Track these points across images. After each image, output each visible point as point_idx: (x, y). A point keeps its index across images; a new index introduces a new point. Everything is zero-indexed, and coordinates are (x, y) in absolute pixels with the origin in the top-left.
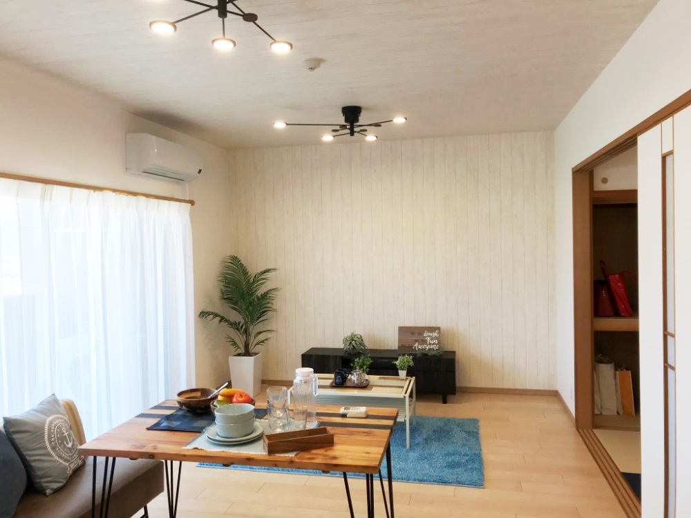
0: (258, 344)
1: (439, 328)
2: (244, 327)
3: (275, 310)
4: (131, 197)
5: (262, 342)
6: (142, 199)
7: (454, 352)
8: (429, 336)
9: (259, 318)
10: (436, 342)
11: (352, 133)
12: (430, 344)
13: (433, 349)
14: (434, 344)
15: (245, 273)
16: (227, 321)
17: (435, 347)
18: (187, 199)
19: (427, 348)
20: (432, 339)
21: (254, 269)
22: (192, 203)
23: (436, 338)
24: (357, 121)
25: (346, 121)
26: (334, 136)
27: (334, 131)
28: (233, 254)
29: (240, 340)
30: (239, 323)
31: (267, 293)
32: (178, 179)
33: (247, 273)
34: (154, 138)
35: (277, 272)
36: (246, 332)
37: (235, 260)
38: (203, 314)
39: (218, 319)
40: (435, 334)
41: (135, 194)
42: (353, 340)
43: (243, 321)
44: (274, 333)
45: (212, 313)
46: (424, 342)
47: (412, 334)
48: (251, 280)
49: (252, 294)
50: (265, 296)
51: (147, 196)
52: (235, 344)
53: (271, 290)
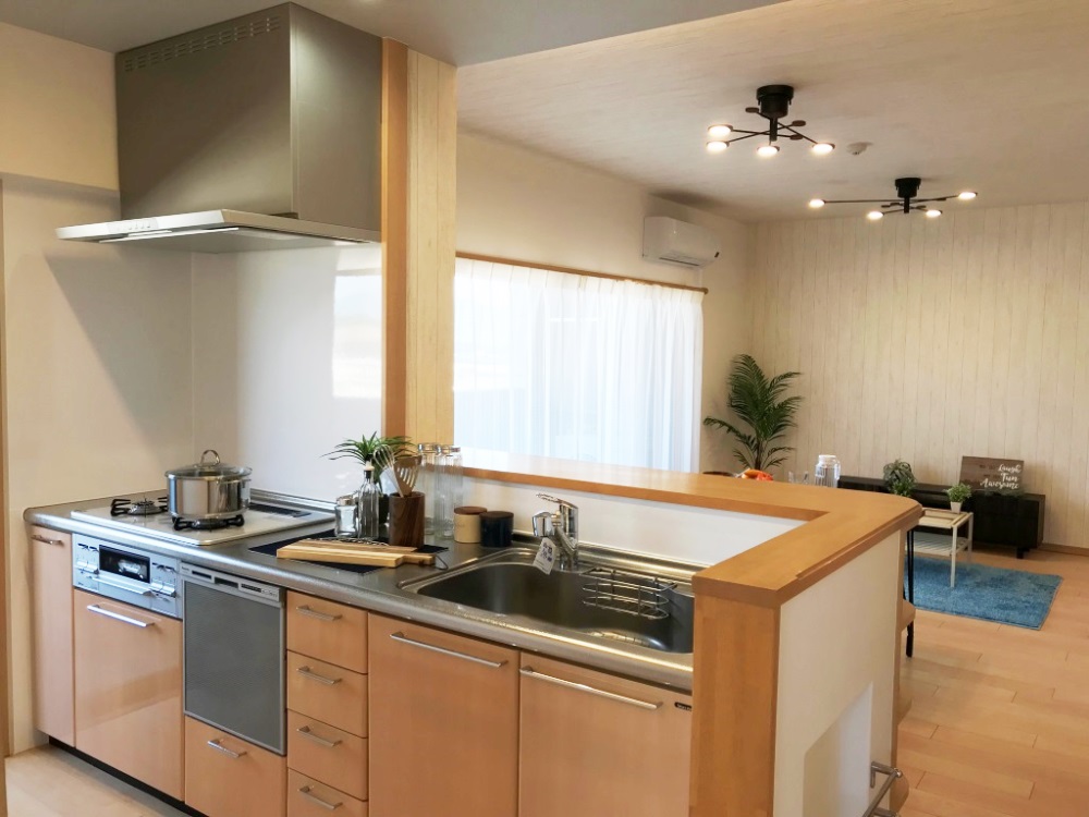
0: (771, 463)
1: (1021, 463)
2: (755, 442)
3: (796, 425)
4: (648, 286)
5: (777, 462)
6: (658, 287)
7: (1044, 496)
8: (1006, 472)
9: (774, 432)
10: (1016, 479)
11: (907, 210)
12: (1006, 481)
13: (1010, 489)
14: (1012, 482)
15: (760, 376)
16: (737, 432)
17: (1014, 486)
18: (700, 286)
19: (1001, 486)
20: (1010, 475)
21: (771, 371)
22: (705, 291)
23: (1015, 474)
24: (915, 194)
25: (900, 195)
26: (883, 213)
27: (883, 206)
28: (745, 353)
29: (750, 456)
30: (750, 437)
31: (786, 402)
32: (691, 264)
33: (763, 377)
34: (674, 221)
35: (802, 377)
36: (758, 448)
37: (748, 360)
38: (708, 421)
39: (726, 428)
40: (1015, 470)
41: (651, 282)
42: (897, 468)
43: (754, 435)
44: (792, 451)
45: (720, 422)
46: (998, 478)
47: (981, 466)
48: (768, 386)
49: (768, 403)
50: (782, 406)
51: (662, 284)
52: (743, 460)
53: (790, 399)
